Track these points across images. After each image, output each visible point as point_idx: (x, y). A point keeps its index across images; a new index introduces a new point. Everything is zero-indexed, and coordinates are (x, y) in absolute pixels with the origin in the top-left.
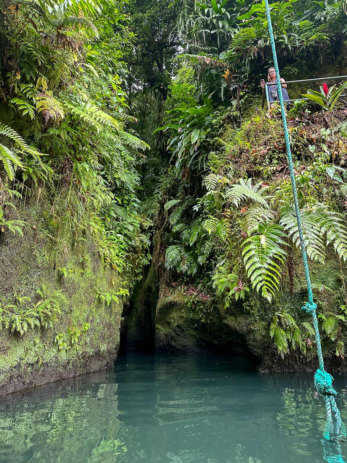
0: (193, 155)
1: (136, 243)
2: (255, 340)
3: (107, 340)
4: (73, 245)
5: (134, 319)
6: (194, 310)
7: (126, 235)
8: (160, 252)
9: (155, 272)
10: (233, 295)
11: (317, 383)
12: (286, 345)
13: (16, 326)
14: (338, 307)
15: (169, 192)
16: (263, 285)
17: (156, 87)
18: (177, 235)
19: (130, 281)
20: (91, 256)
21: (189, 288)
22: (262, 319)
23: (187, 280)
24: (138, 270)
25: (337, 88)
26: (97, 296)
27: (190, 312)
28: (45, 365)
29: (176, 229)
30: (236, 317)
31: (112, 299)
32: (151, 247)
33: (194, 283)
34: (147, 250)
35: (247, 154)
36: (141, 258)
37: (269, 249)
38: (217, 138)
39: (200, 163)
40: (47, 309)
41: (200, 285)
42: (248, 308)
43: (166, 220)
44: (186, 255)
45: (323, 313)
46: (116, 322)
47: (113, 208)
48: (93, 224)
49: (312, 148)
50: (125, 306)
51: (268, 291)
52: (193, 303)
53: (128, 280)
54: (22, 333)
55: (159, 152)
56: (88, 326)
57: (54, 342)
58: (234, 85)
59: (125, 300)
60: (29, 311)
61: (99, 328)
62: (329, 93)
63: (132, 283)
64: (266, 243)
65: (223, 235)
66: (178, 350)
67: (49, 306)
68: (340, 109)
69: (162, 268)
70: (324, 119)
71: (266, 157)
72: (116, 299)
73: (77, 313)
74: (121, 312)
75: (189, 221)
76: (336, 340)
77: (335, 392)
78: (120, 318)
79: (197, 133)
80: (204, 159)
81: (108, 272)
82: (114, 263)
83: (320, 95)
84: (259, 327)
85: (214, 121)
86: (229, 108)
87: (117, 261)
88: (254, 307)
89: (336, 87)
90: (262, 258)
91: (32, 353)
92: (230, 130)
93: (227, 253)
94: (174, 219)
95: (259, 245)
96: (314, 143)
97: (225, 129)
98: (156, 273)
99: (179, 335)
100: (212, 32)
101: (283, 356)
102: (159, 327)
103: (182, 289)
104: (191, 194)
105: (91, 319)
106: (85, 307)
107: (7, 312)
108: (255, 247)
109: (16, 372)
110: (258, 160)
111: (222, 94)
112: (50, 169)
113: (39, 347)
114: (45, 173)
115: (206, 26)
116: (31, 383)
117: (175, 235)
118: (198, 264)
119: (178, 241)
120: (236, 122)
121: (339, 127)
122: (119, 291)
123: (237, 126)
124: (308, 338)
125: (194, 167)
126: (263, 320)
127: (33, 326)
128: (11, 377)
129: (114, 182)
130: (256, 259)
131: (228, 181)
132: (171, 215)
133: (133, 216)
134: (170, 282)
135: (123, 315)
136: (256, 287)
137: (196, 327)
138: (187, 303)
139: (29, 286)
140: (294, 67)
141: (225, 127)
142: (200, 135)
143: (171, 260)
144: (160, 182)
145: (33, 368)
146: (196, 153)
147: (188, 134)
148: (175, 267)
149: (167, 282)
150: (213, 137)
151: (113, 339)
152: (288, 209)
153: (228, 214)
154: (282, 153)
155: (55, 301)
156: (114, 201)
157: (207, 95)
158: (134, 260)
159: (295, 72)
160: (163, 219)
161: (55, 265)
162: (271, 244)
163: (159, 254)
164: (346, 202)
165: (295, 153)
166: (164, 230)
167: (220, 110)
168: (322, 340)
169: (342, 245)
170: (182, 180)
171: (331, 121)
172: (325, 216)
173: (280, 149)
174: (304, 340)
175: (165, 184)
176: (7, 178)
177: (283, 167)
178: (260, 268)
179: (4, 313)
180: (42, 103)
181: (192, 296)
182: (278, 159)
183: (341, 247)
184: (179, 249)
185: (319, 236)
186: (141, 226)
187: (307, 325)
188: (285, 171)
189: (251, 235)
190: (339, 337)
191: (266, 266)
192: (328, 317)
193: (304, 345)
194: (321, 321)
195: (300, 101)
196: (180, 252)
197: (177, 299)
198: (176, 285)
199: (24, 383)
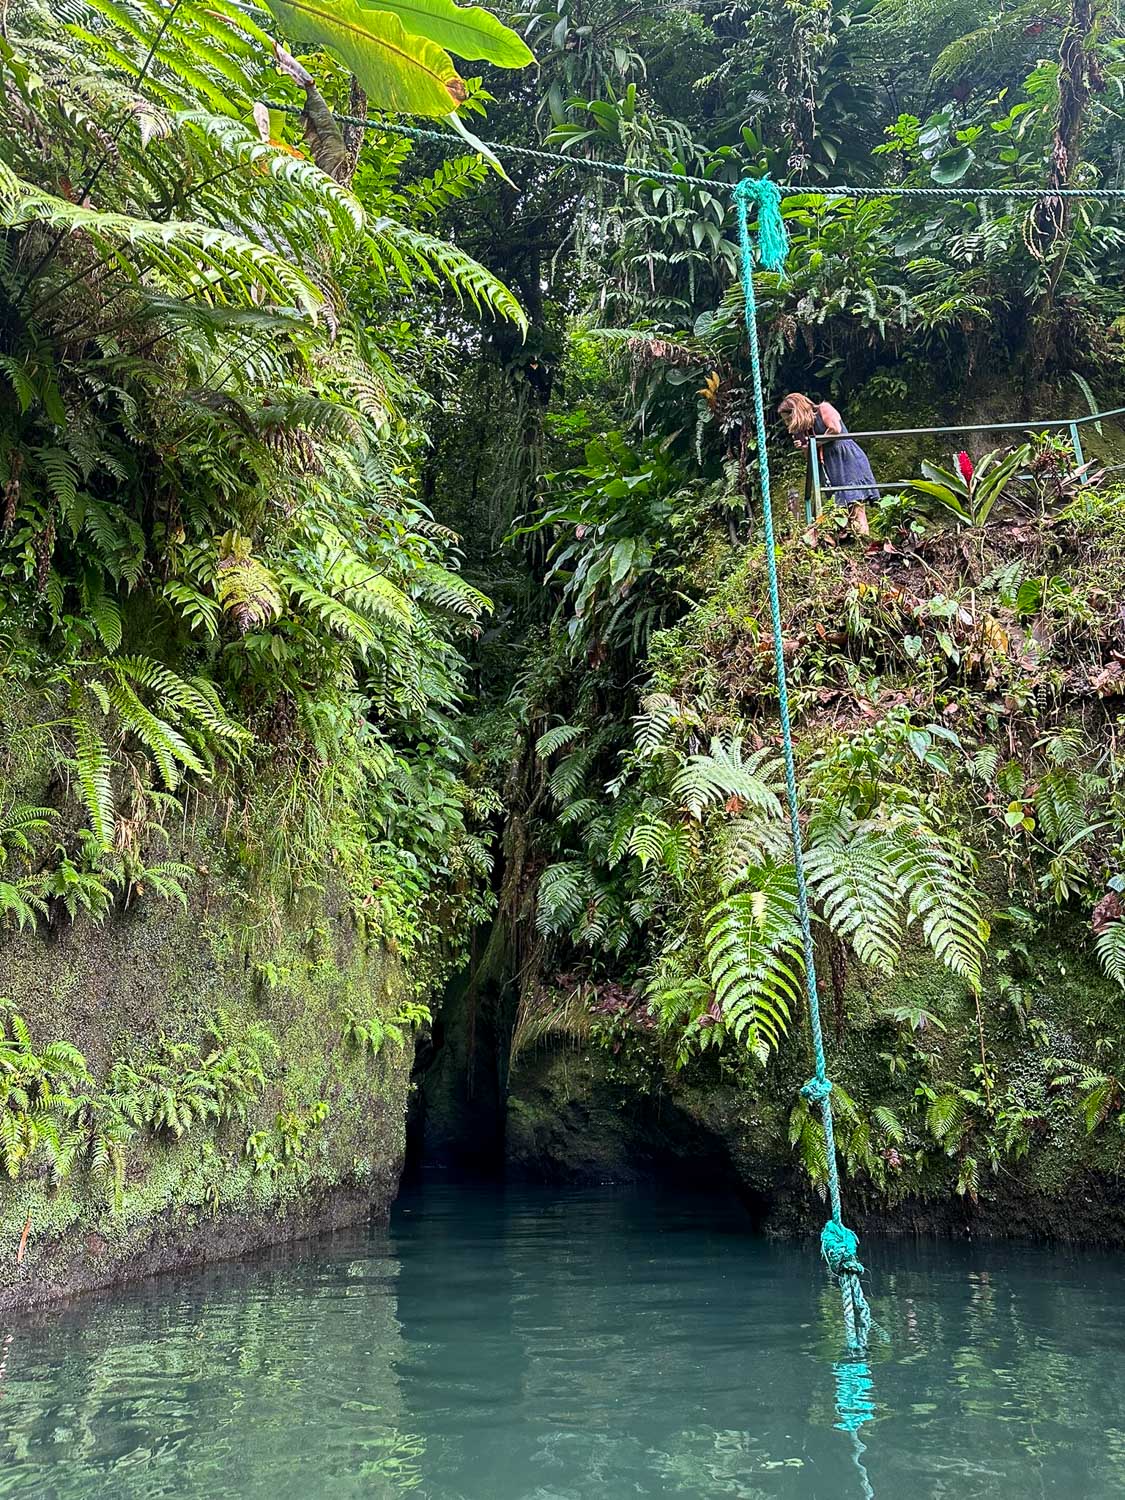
0: (618, 605)
1: (453, 863)
2: (753, 1151)
3: (372, 1146)
4: (292, 899)
6: (618, 1059)
7: (423, 846)
8: (522, 881)
9: (507, 940)
10: (697, 1034)
11: (827, 1250)
13: (166, 1115)
14: (967, 1068)
15: (550, 700)
16: (752, 1021)
17: (517, 366)
18: (574, 835)
19: (434, 972)
20: (332, 923)
21: (604, 991)
22: (770, 1097)
23: (600, 967)
24: (456, 937)
25: (999, 464)
26: (348, 1029)
27: (605, 1063)
28: (226, 1207)
29: (571, 813)
30: (705, 1091)
31: (386, 1036)
32: (498, 873)
33: (620, 976)
34: (482, 881)
35: (747, 648)
36: (466, 902)
37: (773, 929)
38: (681, 569)
39: (636, 633)
40: (234, 1071)
41: (636, 983)
42: (730, 1070)
43: (543, 784)
44: (598, 893)
45: (929, 1082)
46: (395, 1096)
49: (911, 645)
50: (420, 1044)
51: (763, 1036)
52: (617, 1036)
53: (427, 968)
54: (180, 1131)
56: (324, 1110)
57: (244, 1151)
58: (733, 418)
59: (419, 1032)
60: (191, 1076)
61: (351, 1113)
62: (978, 475)
63: (441, 978)
64: (765, 914)
66: (575, 1173)
67: (237, 1065)
68: (1002, 524)
69: (528, 928)
70: (960, 551)
71: (796, 662)
72: (397, 1034)
73: (297, 1076)
74: (409, 1067)
76: (960, 1154)
77: (862, 1268)
78: (406, 1086)
79: (627, 551)
80: (649, 623)
81: (375, 962)
82: (391, 936)
83: (952, 481)
84: (760, 1116)
85: (675, 520)
86: (716, 484)
87: (398, 930)
88: (747, 1068)
89: (996, 457)
90: (754, 953)
91: (197, 1180)
92: (719, 547)
93: (690, 918)
94: (563, 786)
95: (749, 919)
96: (921, 628)
97: (707, 543)
98: (512, 943)
99: (576, 1131)
100: (674, 259)
101: (823, 1196)
102: (519, 1104)
103: (585, 993)
104: (615, 708)
105: (331, 1089)
106: (317, 1058)
107: (148, 1081)
108: (737, 924)
109: (164, 1225)
110: (775, 668)
111: (698, 443)
113: (212, 1165)
115: (656, 239)
116: (195, 1252)
117: (568, 832)
118: (635, 924)
119: (576, 852)
120: (736, 524)
121: (996, 577)
122: (405, 1010)
123: (739, 537)
124: (891, 1146)
125: (621, 639)
126: (772, 1100)
127: (203, 1115)
128: (155, 1236)
129: (393, 713)
130: (738, 955)
131: (697, 721)
132: (556, 771)
133: (444, 785)
134: (550, 973)
135: (414, 1075)
136: (734, 1025)
137: (624, 1107)
138: (599, 1035)
139: (189, 1016)
140: (896, 377)
141: (705, 537)
142: (635, 556)
143: (553, 908)
144: (526, 669)
145: (198, 1217)
146: (627, 603)
147: (602, 552)
148: (565, 929)
149: (541, 972)
150: (673, 563)
151: (389, 1143)
152: (831, 819)
154: (837, 651)
155: (249, 1050)
156: (393, 768)
157: (658, 441)
158: (447, 910)
159: (900, 390)
160: (531, 783)
161: (247, 957)
162: (777, 917)
163: (520, 886)
164: (991, 796)
165: (870, 653)
166: (537, 813)
167: (692, 488)
168: (927, 1154)
169: (946, 924)
170: (590, 668)
171: (979, 556)
172: (914, 847)
173: (832, 640)
174: (880, 1153)
175: (540, 676)
176: (148, 765)
177: (835, 693)
178: (747, 977)
179: (142, 1083)
180: (231, 584)
181: (613, 1015)
182: (826, 668)
183: (942, 928)
184: (578, 874)
185: (889, 901)
186: (467, 813)
187: (885, 1115)
188: (841, 704)
189: (731, 894)
190: (966, 1147)
191: (762, 973)
192: (942, 1092)
193: (881, 1166)
194: (924, 1103)
195: (897, 500)
196: (581, 882)
197: (571, 1024)
198: (570, 982)
199: (180, 1251)
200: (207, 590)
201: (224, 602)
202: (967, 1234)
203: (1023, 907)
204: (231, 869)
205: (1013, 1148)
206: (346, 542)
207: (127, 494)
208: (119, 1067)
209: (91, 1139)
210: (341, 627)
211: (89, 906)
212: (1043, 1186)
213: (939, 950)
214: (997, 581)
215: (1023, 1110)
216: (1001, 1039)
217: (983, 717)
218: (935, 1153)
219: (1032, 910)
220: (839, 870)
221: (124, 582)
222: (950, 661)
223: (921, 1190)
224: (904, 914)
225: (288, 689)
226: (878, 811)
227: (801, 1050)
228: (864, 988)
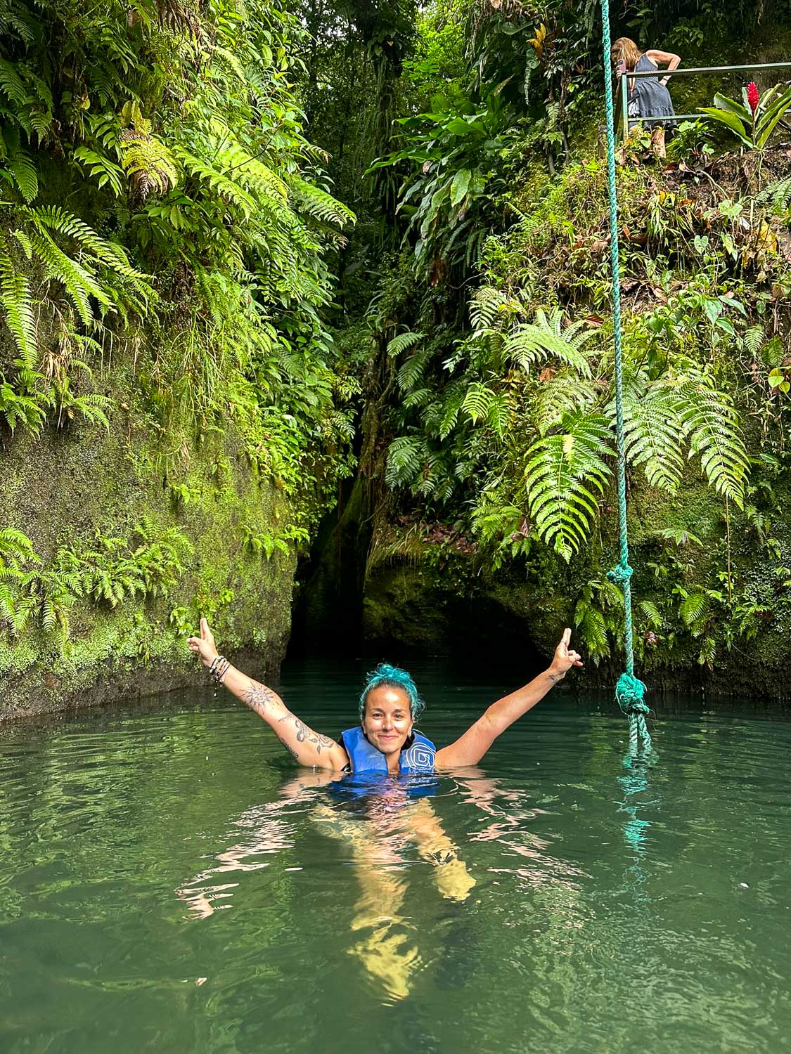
0: (455, 229)
1: (324, 430)
2: (546, 630)
3: (267, 623)
4: (198, 438)
5: (320, 586)
6: (442, 574)
7: (302, 414)
8: (375, 450)
9: (364, 493)
10: (509, 546)
11: (619, 694)
12: (603, 640)
13: (103, 590)
14: (713, 575)
15: (399, 312)
16: (559, 531)
17: (377, 42)
18: (415, 415)
19: (311, 511)
20: (232, 461)
21: (434, 528)
22: (562, 592)
23: (431, 511)
24: (327, 487)
25: (780, 95)
26: (247, 539)
27: (433, 576)
28: (155, 660)
29: (413, 399)
30: (513, 587)
31: (276, 547)
32: (358, 441)
33: (445, 518)
34: (346, 447)
35: (564, 248)
36: (334, 462)
37: (579, 462)
38: (508, 195)
39: (469, 251)
40: (157, 561)
41: (458, 523)
42: (534, 571)
43: (392, 378)
44: (431, 459)
45: (683, 585)
46: (283, 590)
47: (275, 360)
48: (235, 397)
49: (700, 243)
50: (301, 559)
51: (566, 541)
52: (442, 558)
53: (306, 507)
54: (114, 602)
55: (380, 207)
56: (229, 595)
57: (169, 621)
58: (556, 65)
59: (300, 548)
60: (123, 563)
61: (250, 599)
62: (762, 106)
63: (316, 515)
64: (574, 451)
65: (501, 425)
67: (159, 557)
68: (779, 147)
69: (379, 483)
70: (742, 170)
71: (604, 258)
72: (283, 546)
73: (209, 570)
74: (293, 571)
75: (442, 381)
76: (703, 636)
77: (646, 709)
78: (292, 584)
79: (465, 180)
81: (266, 494)
82: (278, 475)
83: (739, 110)
84: (553, 605)
85: (505, 153)
86: (540, 123)
87: (284, 472)
88: (546, 570)
89: (777, 91)
90: (562, 481)
91: (131, 639)
92: (540, 176)
93: (506, 463)
94: (407, 378)
95: (560, 455)
96: (708, 230)
97: (530, 173)
98: (368, 495)
99: (412, 621)
101: (597, 662)
102: (371, 603)
103: (420, 529)
104: (449, 320)
105: (235, 581)
106: (224, 558)
107: (87, 564)
108: (550, 459)
109: (106, 669)
110: (586, 263)
111: (526, 86)
112: (150, 291)
113: (143, 629)
114: (142, 299)
116: (132, 690)
117: (410, 414)
118: (457, 480)
119: (416, 429)
120: (554, 157)
121: (770, 192)
122: (289, 530)
123: (556, 168)
124: (650, 630)
125: (457, 258)
126: (563, 594)
127: (133, 592)
128: (100, 677)
129: (276, 301)
130: (550, 482)
131: (520, 308)
132: (402, 368)
133: (318, 371)
134: (395, 515)
135: (297, 577)
136: (544, 534)
137: (446, 606)
138: (429, 558)
139: (120, 519)
140: (696, 26)
141: (529, 168)
142: (471, 184)
143: (398, 468)
144: (380, 288)
145: (133, 666)
146: (463, 226)
147: (444, 181)
148: (406, 484)
149: (388, 515)
150: (501, 190)
151: (279, 622)
152: (630, 379)
153: (516, 380)
154: (638, 249)
155: (169, 547)
156: (277, 345)
157: (493, 86)
158: (320, 466)
159: (698, 39)
160: (383, 377)
161: (165, 479)
162: (582, 454)
163: (374, 454)
164: (754, 367)
165: (665, 251)
166: (386, 401)
167: (519, 126)
168: (677, 635)
169: (720, 458)
170: (429, 285)
171: (757, 174)
172: (696, 399)
173: (635, 240)
174: (641, 634)
175: (392, 293)
176: (71, 312)
177: (635, 283)
178: (556, 498)
179: (82, 565)
180: (133, 154)
181: (440, 544)
182: (628, 263)
183: (715, 462)
184: (417, 444)
185: (676, 440)
186: (336, 395)
187: (648, 607)
188: (638, 292)
189: (547, 435)
190: (708, 631)
191: (569, 495)
192: (692, 592)
193: (642, 643)
194: (678, 599)
195: (693, 125)
196: (419, 451)
197: (409, 550)
198: (409, 521)
199: (120, 688)
200: (112, 157)
201: (127, 169)
202: (702, 692)
203: (772, 454)
204: (148, 406)
205: (745, 633)
206: (233, 135)
207: (36, 59)
208: (62, 552)
209: (43, 604)
210: (227, 195)
211: (26, 421)
212: (764, 660)
213: (712, 478)
214: (771, 195)
215: (756, 605)
216: (743, 554)
217: (754, 303)
218: (684, 636)
219: (778, 456)
220: (636, 416)
221: (35, 135)
222: (729, 256)
223: (670, 661)
224: (685, 452)
225: (187, 259)
226: (668, 374)
227: (587, 559)
228: (639, 514)
